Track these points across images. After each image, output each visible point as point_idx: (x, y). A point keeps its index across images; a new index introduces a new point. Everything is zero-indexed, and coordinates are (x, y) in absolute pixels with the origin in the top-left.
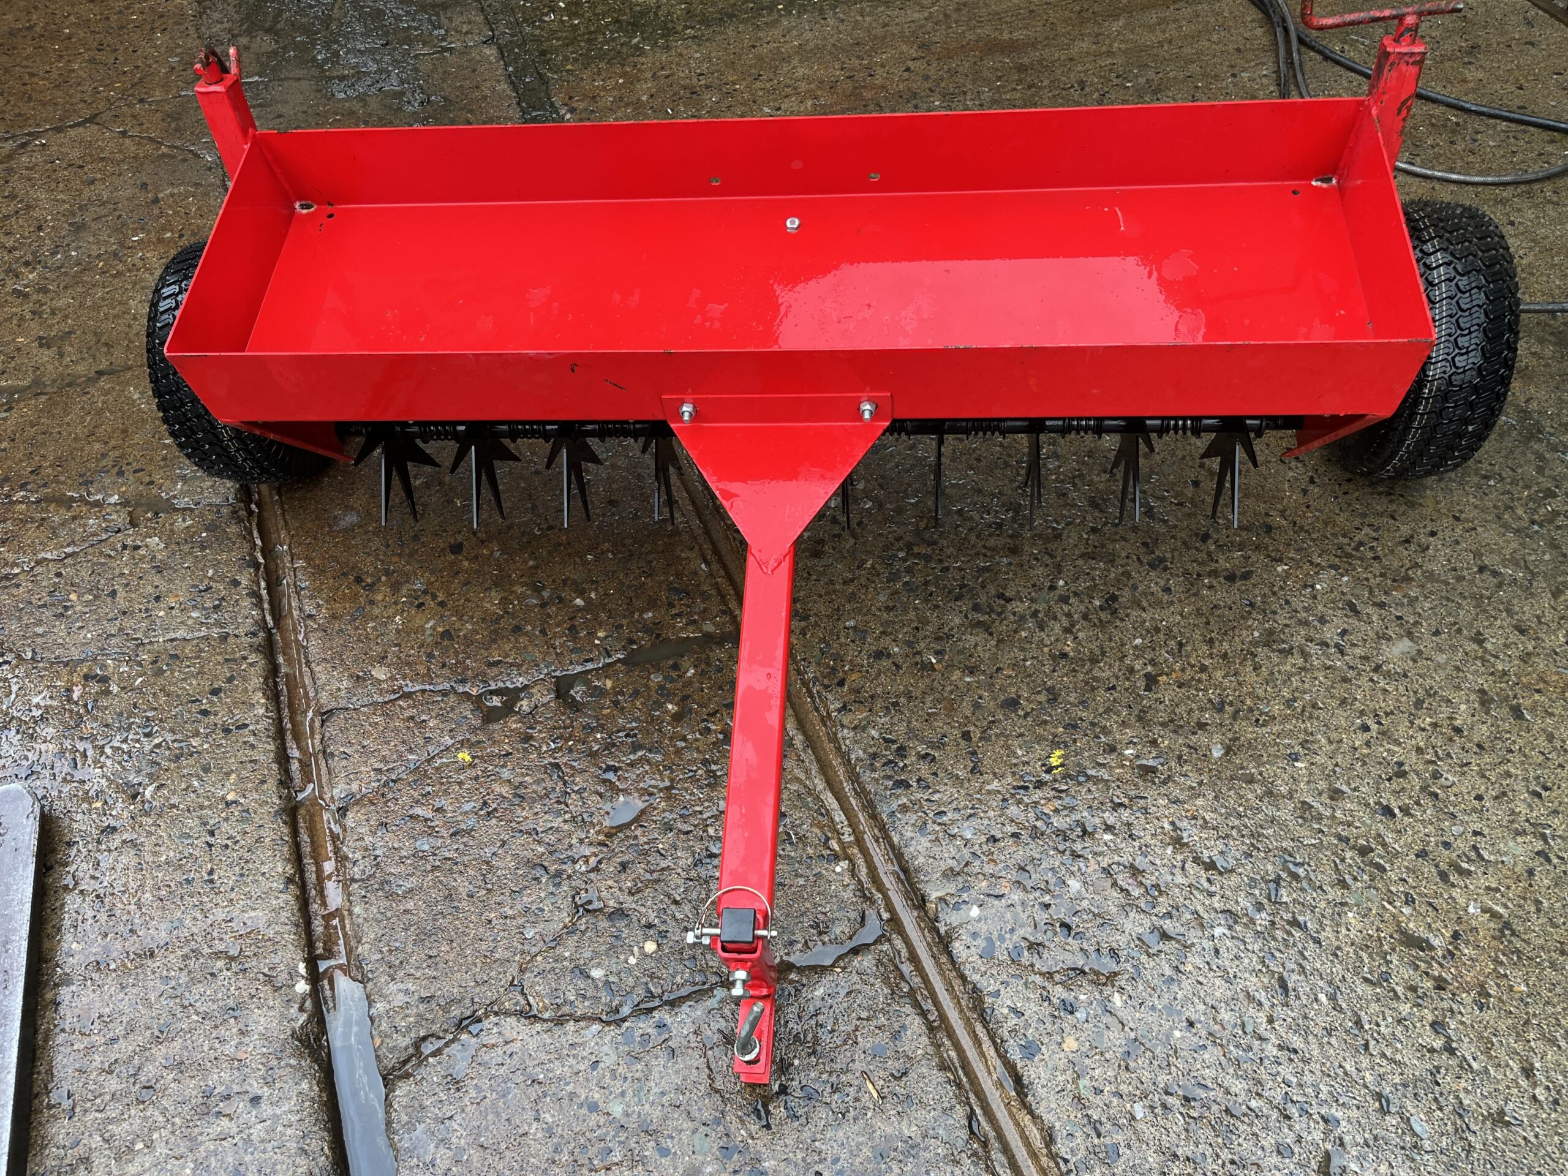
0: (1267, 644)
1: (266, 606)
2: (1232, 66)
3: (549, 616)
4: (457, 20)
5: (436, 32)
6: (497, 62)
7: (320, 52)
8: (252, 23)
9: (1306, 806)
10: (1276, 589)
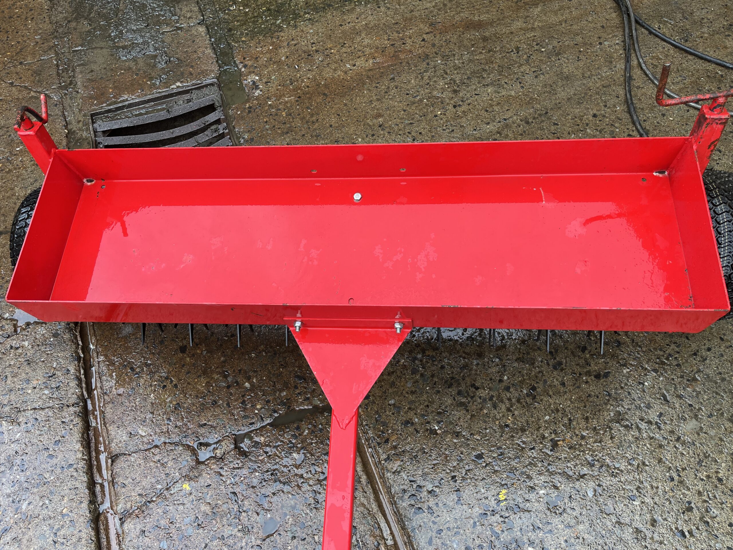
0: (618, 422)
1: (84, 385)
2: (599, 38)
3: (231, 394)
4: (185, 9)
5: (173, 18)
6: (206, 36)
7: (113, 31)
8: (78, 14)
9: (638, 531)
10: (623, 385)
